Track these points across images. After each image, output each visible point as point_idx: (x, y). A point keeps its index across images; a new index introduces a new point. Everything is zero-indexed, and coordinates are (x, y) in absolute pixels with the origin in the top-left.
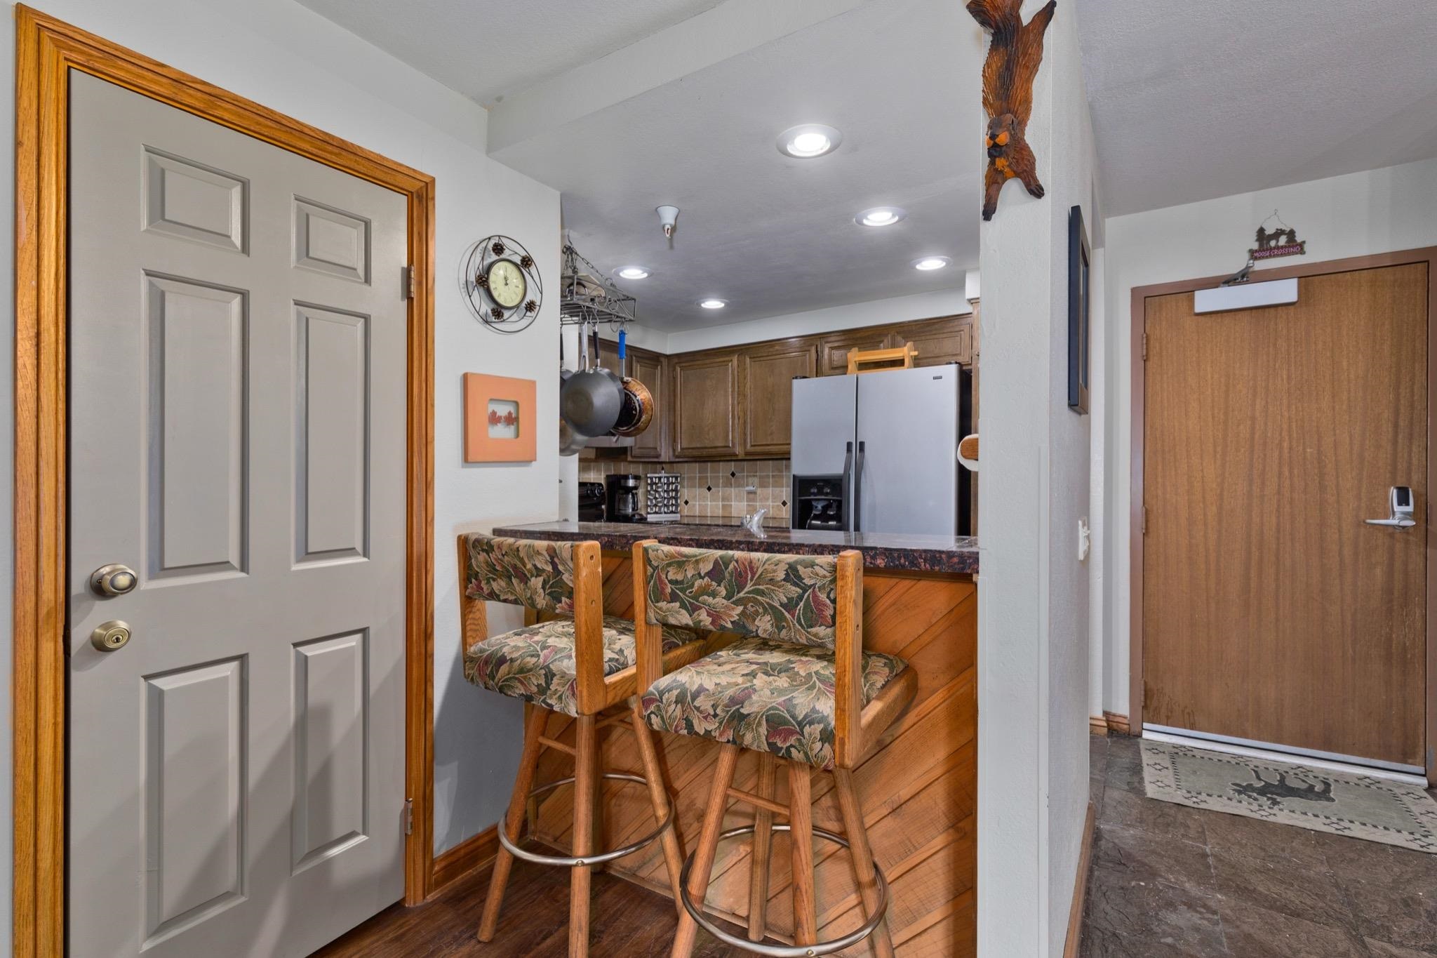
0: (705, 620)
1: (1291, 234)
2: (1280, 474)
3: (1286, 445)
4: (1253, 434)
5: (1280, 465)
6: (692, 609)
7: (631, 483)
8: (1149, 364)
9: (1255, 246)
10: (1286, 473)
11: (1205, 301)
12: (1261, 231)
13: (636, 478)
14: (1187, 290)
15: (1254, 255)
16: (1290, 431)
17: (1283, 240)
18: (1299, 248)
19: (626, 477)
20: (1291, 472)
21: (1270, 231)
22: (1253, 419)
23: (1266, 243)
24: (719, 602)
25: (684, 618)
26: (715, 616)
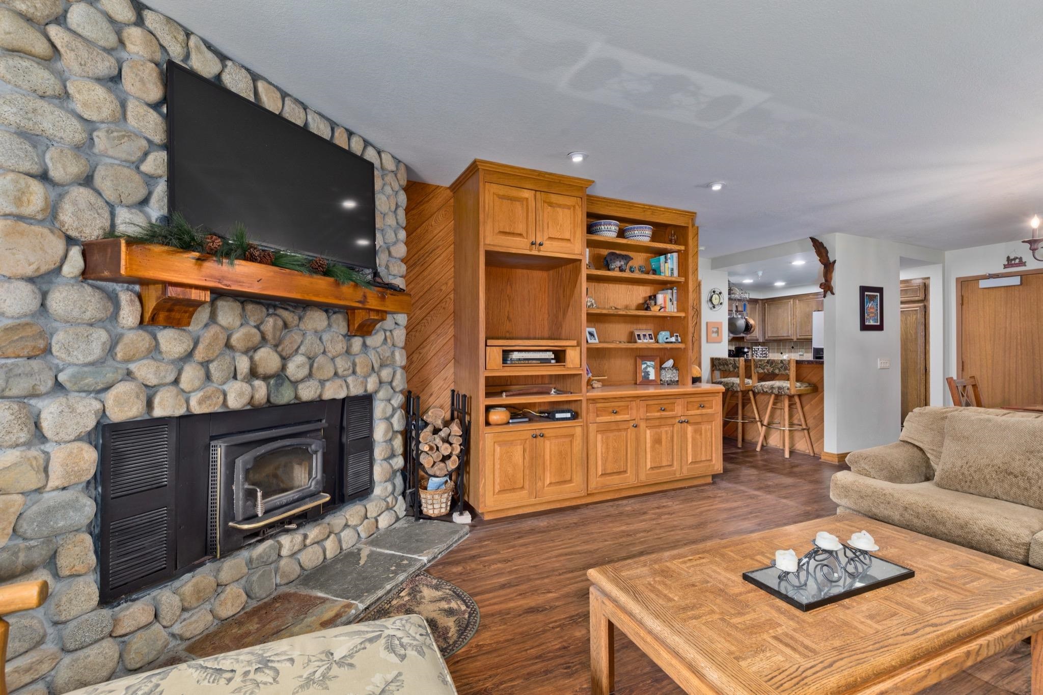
0: (766, 371)
1: (1021, 259)
2: (1017, 348)
3: (1019, 337)
4: (1005, 333)
5: (1017, 345)
6: (763, 369)
7: (746, 350)
8: (964, 307)
9: (1006, 263)
10: (1019, 347)
11: (983, 284)
12: (1008, 258)
13: (748, 348)
14: (978, 279)
15: (1005, 267)
16: (1020, 332)
17: (1017, 261)
18: (1024, 264)
19: (744, 348)
20: (1021, 347)
21: (1012, 257)
22: (1006, 328)
23: (1010, 262)
24: (769, 367)
25: (762, 371)
26: (768, 370)
